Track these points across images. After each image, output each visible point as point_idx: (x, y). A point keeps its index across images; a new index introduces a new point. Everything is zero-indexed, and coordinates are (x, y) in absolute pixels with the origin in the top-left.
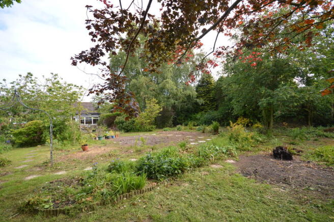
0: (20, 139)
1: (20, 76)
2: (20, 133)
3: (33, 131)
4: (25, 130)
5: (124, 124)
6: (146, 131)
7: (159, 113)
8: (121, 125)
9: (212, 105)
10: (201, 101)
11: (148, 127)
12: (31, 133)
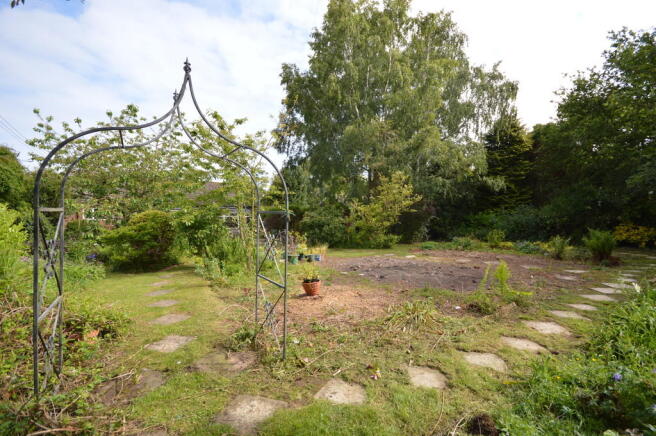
0: (121, 251)
1: (110, 114)
2: (122, 238)
3: (149, 233)
4: (132, 232)
5: (324, 229)
6: (378, 247)
7: (412, 207)
8: (317, 230)
9: (522, 194)
10: (498, 183)
11: (382, 238)
12: (146, 238)
